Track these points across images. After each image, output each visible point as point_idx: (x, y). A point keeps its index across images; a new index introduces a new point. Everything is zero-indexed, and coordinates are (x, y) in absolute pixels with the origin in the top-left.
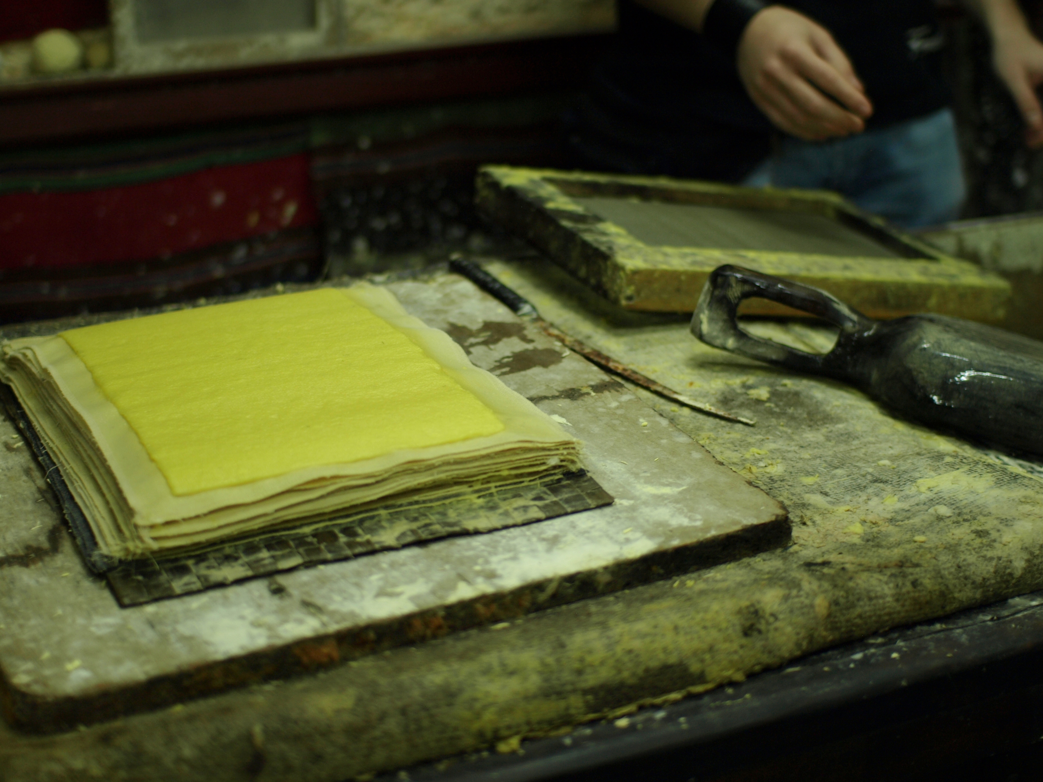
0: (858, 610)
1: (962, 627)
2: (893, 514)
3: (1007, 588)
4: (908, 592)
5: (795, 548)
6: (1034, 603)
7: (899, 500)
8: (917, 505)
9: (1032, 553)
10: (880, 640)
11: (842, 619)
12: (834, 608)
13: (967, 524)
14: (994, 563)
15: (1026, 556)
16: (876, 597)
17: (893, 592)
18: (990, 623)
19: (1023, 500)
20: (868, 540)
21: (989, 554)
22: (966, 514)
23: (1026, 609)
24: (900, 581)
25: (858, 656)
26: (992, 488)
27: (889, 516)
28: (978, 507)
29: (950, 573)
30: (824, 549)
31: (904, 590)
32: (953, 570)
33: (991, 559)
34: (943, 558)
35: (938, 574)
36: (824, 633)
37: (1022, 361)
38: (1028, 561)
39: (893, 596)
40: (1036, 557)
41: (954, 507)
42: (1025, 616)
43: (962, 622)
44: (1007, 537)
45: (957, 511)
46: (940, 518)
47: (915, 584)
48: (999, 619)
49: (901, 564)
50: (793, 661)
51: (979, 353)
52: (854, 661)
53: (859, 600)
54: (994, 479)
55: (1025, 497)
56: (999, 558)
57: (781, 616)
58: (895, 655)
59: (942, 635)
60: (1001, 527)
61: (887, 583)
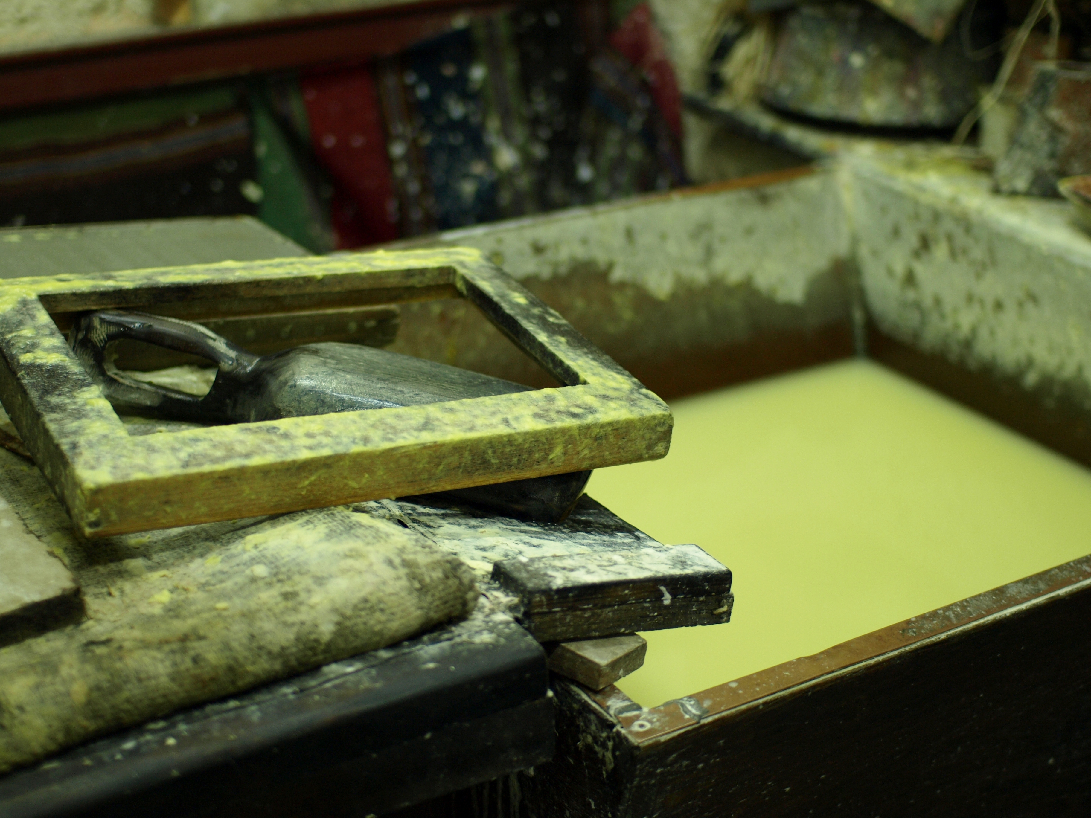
0: (125, 694)
1: (258, 703)
2: (208, 578)
3: (315, 654)
4: (188, 670)
5: (90, 623)
6: (350, 669)
7: (223, 561)
8: (238, 565)
9: (343, 615)
10: (161, 724)
11: (106, 705)
12: (95, 694)
13: (279, 585)
14: (295, 629)
15: (336, 618)
16: (149, 678)
17: (170, 670)
18: (291, 697)
19: (348, 553)
20: (170, 610)
21: (291, 619)
22: (283, 573)
23: (337, 678)
24: (178, 658)
25: (129, 745)
26: (321, 541)
27: (203, 580)
28: (298, 564)
29: (241, 644)
30: (118, 624)
31: (183, 668)
32: (245, 641)
33: (293, 624)
34: (236, 628)
35: (227, 646)
36: (85, 723)
37: (402, 392)
38: (338, 624)
39: (169, 675)
40: (348, 618)
41: (273, 566)
42: (335, 687)
43: (260, 697)
44: (316, 599)
45: (274, 571)
46: (254, 580)
47: (196, 660)
48: (302, 691)
49: (184, 639)
50: (50, 756)
51: (354, 387)
52: (123, 752)
53: (126, 682)
54: (327, 531)
55: (351, 550)
56: (303, 623)
57: (28, 708)
58: (171, 741)
59: (232, 715)
60: (313, 587)
61: (162, 661)
